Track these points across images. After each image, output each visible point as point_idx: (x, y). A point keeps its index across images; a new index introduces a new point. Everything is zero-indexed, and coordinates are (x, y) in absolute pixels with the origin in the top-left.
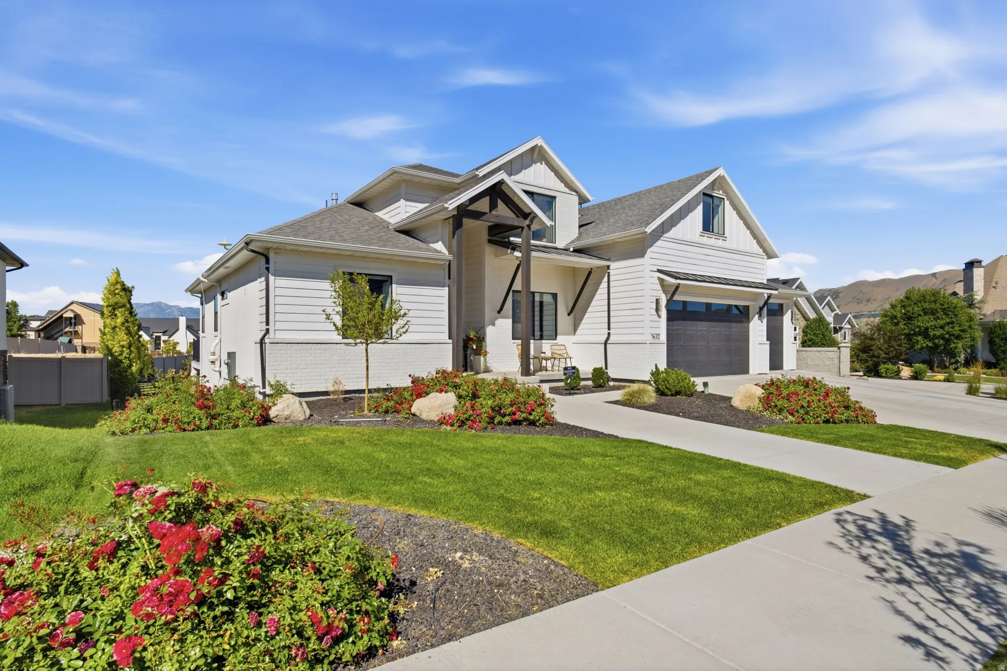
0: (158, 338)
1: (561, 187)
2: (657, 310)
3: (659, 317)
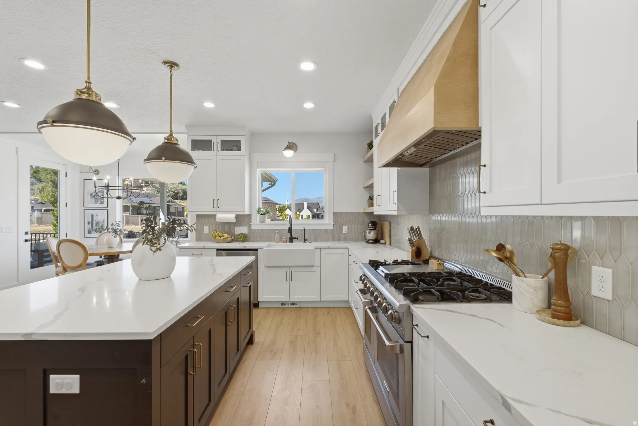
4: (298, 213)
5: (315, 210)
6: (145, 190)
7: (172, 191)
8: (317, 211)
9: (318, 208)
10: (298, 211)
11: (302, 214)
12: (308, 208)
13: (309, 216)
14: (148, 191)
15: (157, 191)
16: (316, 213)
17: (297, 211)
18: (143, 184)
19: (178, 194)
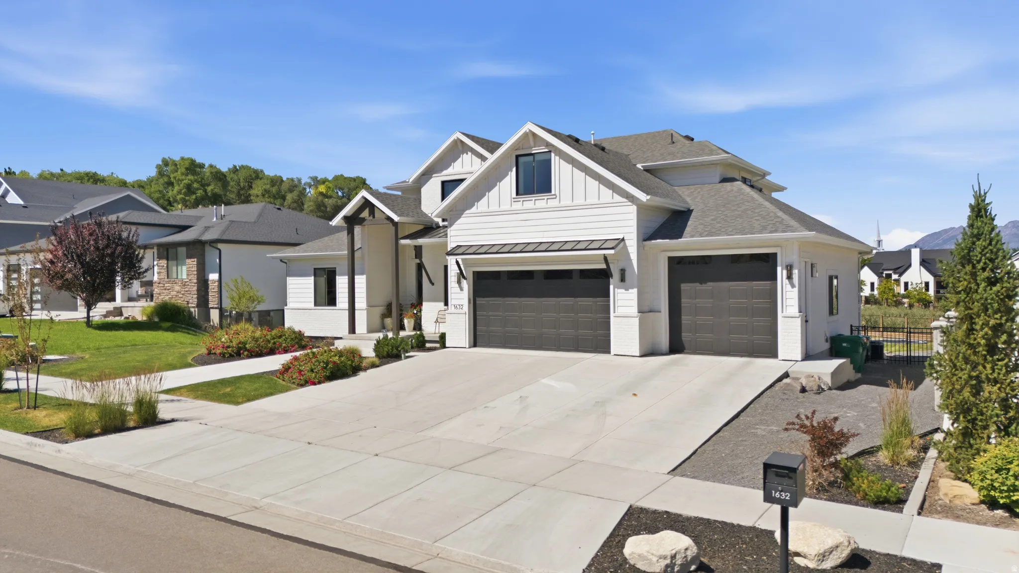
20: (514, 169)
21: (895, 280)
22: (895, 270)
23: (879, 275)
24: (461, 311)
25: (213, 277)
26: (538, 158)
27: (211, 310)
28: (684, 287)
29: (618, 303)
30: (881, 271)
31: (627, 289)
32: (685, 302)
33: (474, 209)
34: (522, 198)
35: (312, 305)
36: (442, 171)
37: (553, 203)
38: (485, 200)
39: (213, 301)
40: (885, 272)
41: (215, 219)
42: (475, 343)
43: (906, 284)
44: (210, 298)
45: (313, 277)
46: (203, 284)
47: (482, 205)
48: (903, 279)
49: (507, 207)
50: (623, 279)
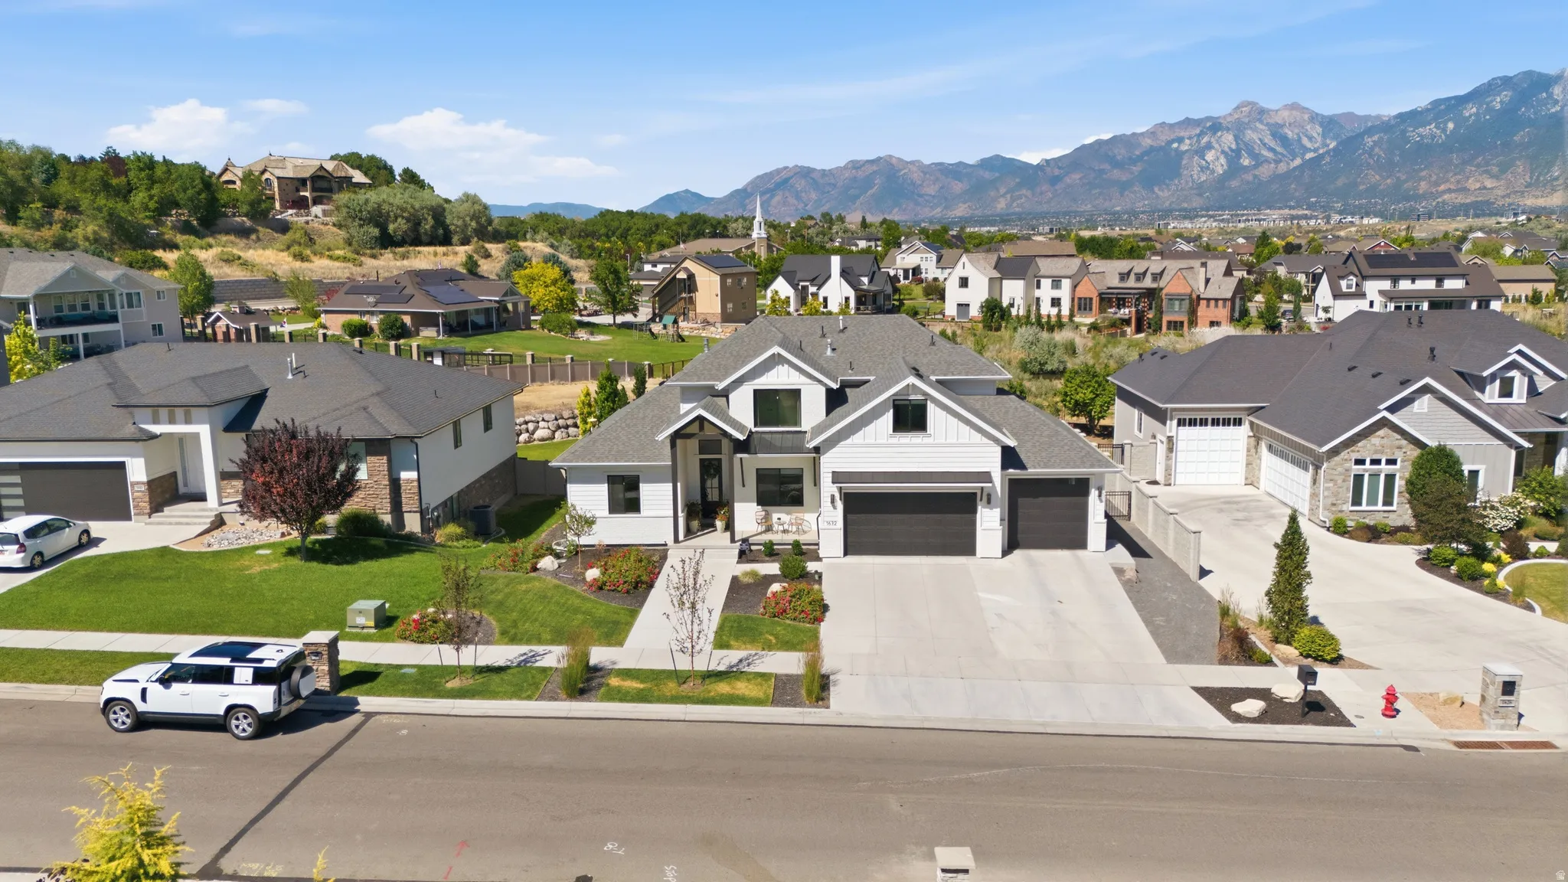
0: (805, 288)
1: (804, 379)
2: (833, 501)
3: (835, 508)
4: (812, 289)
5: (865, 280)
6: (320, 214)
7: (403, 217)
8: (871, 281)
9: (874, 273)
10: (812, 285)
11: (825, 295)
12: (844, 273)
13: (847, 299)
14: (328, 219)
15: (360, 219)
16: (868, 291)
17: (808, 284)
18: (307, 194)
19: (419, 224)
20: (891, 411)
21: (812, 294)
22: (812, 281)
23: (794, 286)
24: (834, 527)
25: (408, 476)
26: (913, 403)
27: (405, 514)
28: (1021, 501)
29: (984, 519)
30: (796, 282)
31: (991, 509)
32: (1021, 512)
33: (849, 441)
34: (899, 435)
35: (606, 513)
36: (754, 379)
37: (926, 440)
38: (861, 433)
39: (409, 501)
40: (801, 284)
41: (290, 377)
42: (846, 554)
43: (825, 299)
44: (404, 500)
45: (606, 485)
46: (395, 485)
47: (857, 438)
48: (822, 293)
49: (885, 441)
50: (989, 502)
